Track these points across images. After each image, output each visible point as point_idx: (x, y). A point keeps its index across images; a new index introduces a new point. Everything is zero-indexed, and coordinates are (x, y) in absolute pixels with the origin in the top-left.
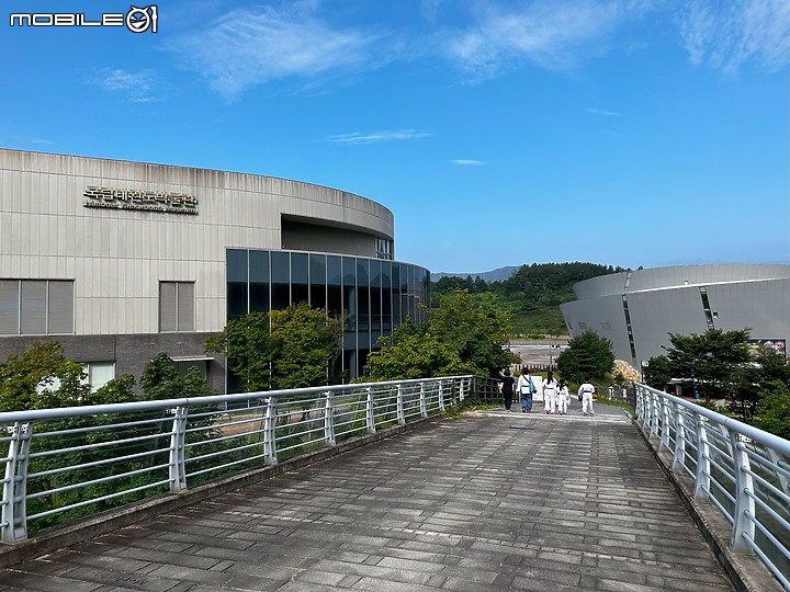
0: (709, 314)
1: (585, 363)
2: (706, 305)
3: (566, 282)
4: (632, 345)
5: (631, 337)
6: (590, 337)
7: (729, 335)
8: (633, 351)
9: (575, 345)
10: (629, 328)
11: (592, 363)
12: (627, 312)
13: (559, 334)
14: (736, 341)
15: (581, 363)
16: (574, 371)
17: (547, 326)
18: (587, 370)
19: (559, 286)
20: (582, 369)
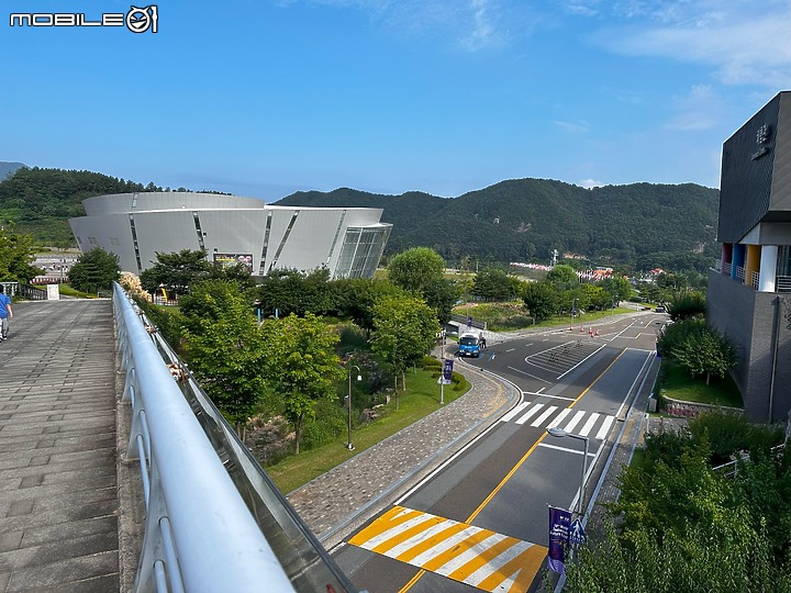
0: (200, 234)
1: (94, 275)
2: (198, 227)
3: (74, 192)
4: (138, 259)
5: (137, 251)
6: (98, 253)
7: (195, 253)
8: (139, 263)
9: (84, 260)
10: (136, 244)
11: (100, 275)
12: (133, 229)
13: (67, 246)
14: (199, 258)
15: (90, 275)
16: (84, 282)
17: (53, 239)
18: (95, 280)
19: (66, 195)
20: (90, 280)
